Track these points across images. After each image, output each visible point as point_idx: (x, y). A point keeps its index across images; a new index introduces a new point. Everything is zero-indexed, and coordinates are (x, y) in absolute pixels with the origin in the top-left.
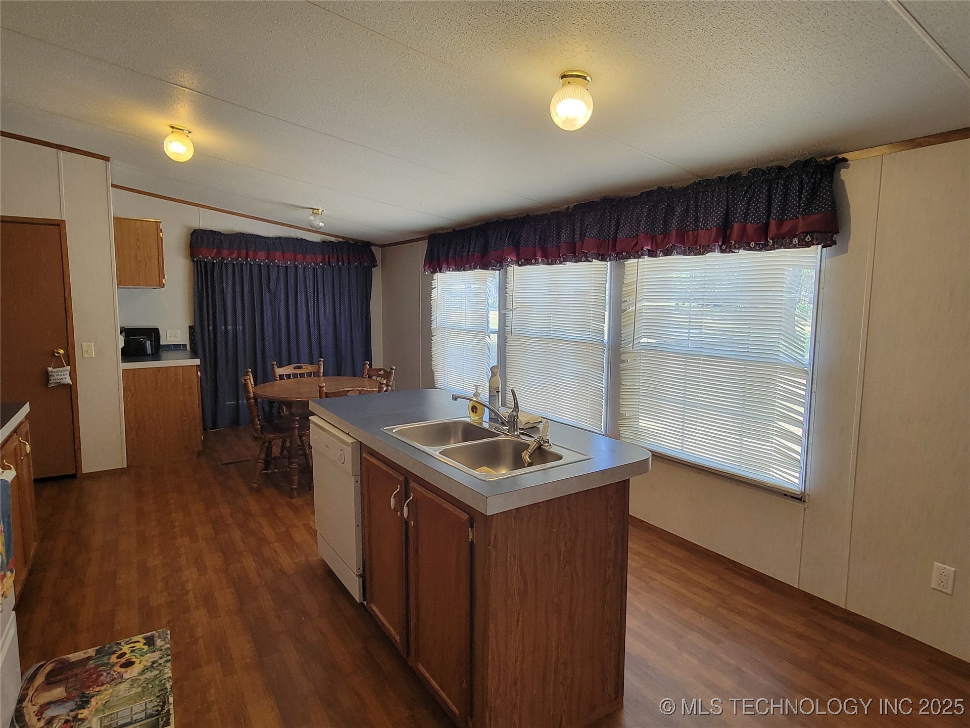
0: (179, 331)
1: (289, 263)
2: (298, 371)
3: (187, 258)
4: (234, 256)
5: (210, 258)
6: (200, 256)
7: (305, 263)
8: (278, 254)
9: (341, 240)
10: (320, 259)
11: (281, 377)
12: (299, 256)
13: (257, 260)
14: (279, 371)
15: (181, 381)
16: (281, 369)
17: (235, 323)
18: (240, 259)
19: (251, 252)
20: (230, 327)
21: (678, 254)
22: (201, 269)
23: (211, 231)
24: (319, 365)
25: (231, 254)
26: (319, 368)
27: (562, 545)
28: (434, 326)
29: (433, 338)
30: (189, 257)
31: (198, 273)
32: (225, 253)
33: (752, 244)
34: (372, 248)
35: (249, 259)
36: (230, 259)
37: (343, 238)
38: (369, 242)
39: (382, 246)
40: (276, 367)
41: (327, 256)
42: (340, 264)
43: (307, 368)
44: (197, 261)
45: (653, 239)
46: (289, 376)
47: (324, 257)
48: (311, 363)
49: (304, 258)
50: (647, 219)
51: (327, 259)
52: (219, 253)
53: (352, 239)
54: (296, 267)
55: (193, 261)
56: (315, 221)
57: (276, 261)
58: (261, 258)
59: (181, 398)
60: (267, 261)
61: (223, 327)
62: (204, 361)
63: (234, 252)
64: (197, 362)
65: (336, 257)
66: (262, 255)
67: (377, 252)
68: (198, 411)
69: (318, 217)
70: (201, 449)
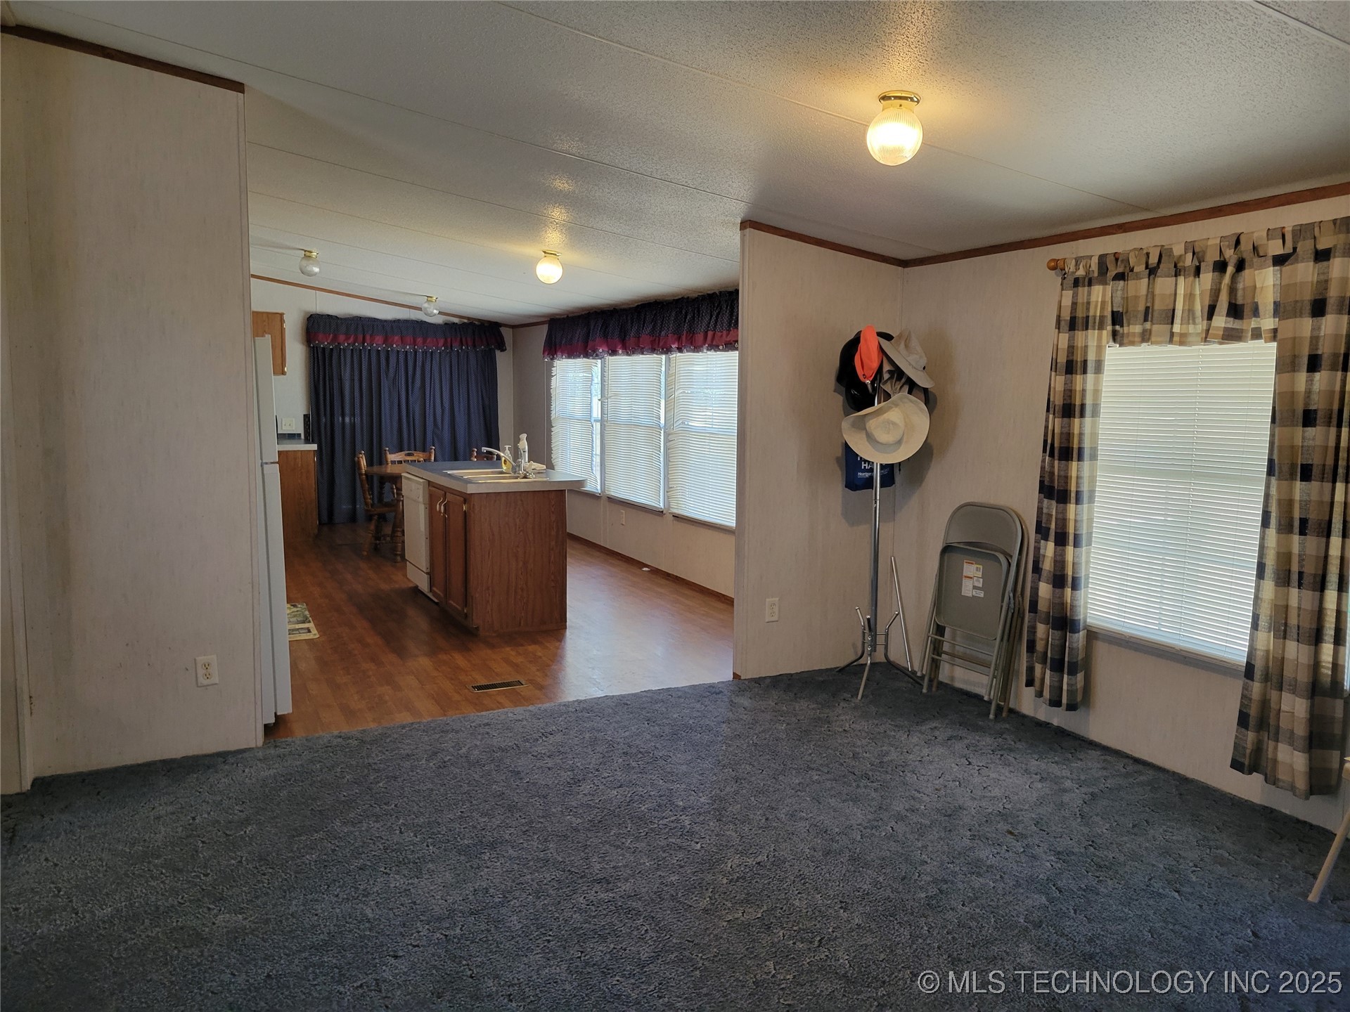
0: (294, 420)
1: (408, 347)
2: (409, 458)
3: (303, 344)
4: (351, 340)
5: (326, 343)
6: (317, 342)
7: (425, 348)
8: (396, 338)
9: (466, 321)
10: (441, 342)
11: (393, 462)
12: (420, 340)
13: (375, 345)
14: (391, 457)
15: (300, 465)
16: (393, 455)
17: (353, 415)
18: (357, 344)
19: (368, 337)
20: (347, 420)
21: (687, 351)
22: (318, 356)
23: (328, 315)
24: (430, 453)
25: (347, 339)
26: (430, 456)
27: (518, 521)
28: (553, 416)
29: (553, 429)
30: (306, 343)
31: (314, 359)
32: (342, 338)
33: (721, 347)
34: (502, 329)
35: (366, 344)
36: (346, 344)
37: (468, 318)
38: (497, 323)
39: (514, 327)
40: (388, 453)
41: (449, 340)
42: (464, 348)
43: (419, 456)
44: (313, 347)
45: (679, 339)
46: (400, 462)
47: (446, 340)
48: (424, 451)
49: (424, 342)
50: (674, 322)
51: (449, 345)
52: (335, 338)
53: (479, 320)
54: (416, 352)
55: (310, 346)
56: (429, 308)
57: (395, 346)
58: (378, 343)
59: (299, 481)
60: (384, 346)
61: (340, 419)
62: (320, 447)
63: (350, 337)
64: (314, 447)
65: (459, 339)
66: (379, 339)
67: (507, 334)
68: (314, 495)
69: (432, 304)
70: (316, 531)
